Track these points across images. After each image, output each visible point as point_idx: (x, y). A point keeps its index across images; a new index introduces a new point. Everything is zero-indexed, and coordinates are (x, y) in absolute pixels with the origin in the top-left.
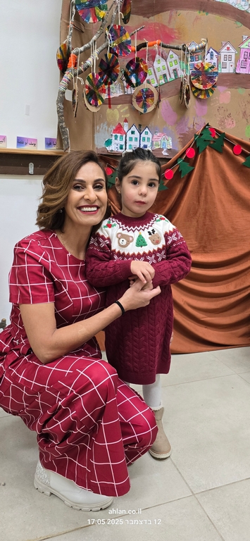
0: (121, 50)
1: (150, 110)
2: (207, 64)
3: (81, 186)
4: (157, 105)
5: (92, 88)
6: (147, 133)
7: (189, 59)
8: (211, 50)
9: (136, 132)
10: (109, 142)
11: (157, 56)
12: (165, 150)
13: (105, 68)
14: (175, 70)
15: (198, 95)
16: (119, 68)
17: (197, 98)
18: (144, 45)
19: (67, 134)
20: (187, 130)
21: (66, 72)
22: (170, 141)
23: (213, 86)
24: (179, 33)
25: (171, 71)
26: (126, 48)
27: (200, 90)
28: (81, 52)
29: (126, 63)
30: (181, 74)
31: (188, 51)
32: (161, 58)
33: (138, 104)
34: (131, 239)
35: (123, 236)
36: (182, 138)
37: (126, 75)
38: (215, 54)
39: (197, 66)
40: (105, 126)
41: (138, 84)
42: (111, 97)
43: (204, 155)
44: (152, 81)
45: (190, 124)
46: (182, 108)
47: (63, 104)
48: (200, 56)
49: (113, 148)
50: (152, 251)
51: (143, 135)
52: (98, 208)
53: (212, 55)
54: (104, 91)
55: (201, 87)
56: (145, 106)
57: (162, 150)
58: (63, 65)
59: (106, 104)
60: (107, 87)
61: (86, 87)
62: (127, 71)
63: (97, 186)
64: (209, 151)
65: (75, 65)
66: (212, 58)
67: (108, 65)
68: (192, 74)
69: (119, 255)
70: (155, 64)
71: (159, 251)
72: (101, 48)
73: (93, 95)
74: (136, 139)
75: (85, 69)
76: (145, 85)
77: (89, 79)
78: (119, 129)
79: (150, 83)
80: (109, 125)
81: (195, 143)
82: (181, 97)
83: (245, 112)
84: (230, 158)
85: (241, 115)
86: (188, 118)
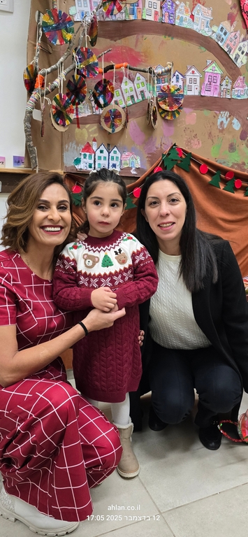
0: (89, 71)
1: (118, 130)
2: (173, 87)
3: (45, 206)
4: (125, 126)
5: (59, 108)
6: (115, 152)
7: (156, 82)
8: (177, 73)
9: (105, 151)
10: (78, 161)
11: (125, 78)
12: (134, 168)
13: (72, 88)
14: (142, 92)
15: (165, 116)
16: (86, 90)
17: (164, 119)
18: (112, 67)
19: (35, 153)
20: (155, 149)
21: (34, 92)
22: (139, 160)
23: (179, 108)
24: (146, 56)
25: (139, 93)
26: (94, 70)
27: (167, 111)
28: (48, 73)
29: (94, 84)
30: (148, 95)
31: (154, 73)
32: (128, 80)
33: (107, 125)
34: (97, 259)
35: (90, 257)
36: (150, 157)
37: (94, 95)
38: (180, 77)
39: (164, 88)
40: (74, 145)
41: (106, 105)
42: (79, 117)
44: (120, 102)
45: (158, 144)
46: (150, 128)
47: (30, 124)
48: (166, 79)
49: (82, 166)
50: (118, 271)
51: (112, 154)
52: (62, 228)
53: (178, 78)
54: (72, 111)
55: (167, 108)
56: (113, 126)
57: (131, 168)
58: (30, 85)
59: (75, 124)
60: (74, 107)
61: (53, 107)
62: (95, 92)
63: (61, 207)
64: (177, 170)
65: (43, 86)
66: (177, 81)
67: (76, 86)
68: (159, 96)
69: (85, 275)
70: (123, 85)
71: (126, 270)
72: (68, 70)
73: (60, 115)
74: (105, 158)
75: (52, 90)
76: (112, 106)
77: (56, 99)
78: (88, 148)
79: (117, 104)
80: (77, 144)
81: (163, 162)
82: (148, 118)
83: (210, 133)
84: (196, 177)
85: (207, 136)
86: (156, 139)
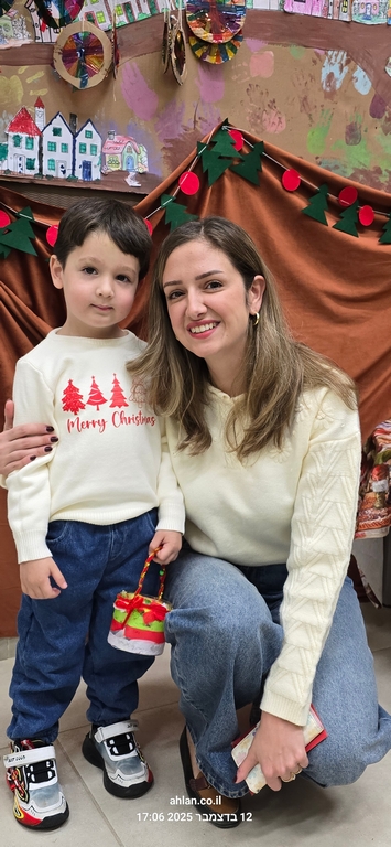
1: (94, 81)
4: (111, 73)
6: (89, 135)
9: (66, 132)
12: (132, 174)
15: (204, 56)
17: (201, 60)
20: (182, 131)
22: (144, 154)
23: (236, 38)
27: (207, 43)
30: (164, 4)
33: (69, 68)
36: (170, 149)
42: (3, 46)
43: (220, 191)
44: (97, 17)
45: (187, 120)
46: (169, 81)
49: (12, 165)
51: (81, 138)
55: (209, 37)
56: (83, 72)
57: (126, 173)
64: (232, 180)
68: (189, 8)
74: (65, 147)
76: (81, 24)
78: (24, 122)
79: (93, 22)
81: (200, 161)
82: (165, 57)
83: (305, 99)
84: (275, 199)
85: (298, 105)
86: (183, 106)
